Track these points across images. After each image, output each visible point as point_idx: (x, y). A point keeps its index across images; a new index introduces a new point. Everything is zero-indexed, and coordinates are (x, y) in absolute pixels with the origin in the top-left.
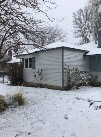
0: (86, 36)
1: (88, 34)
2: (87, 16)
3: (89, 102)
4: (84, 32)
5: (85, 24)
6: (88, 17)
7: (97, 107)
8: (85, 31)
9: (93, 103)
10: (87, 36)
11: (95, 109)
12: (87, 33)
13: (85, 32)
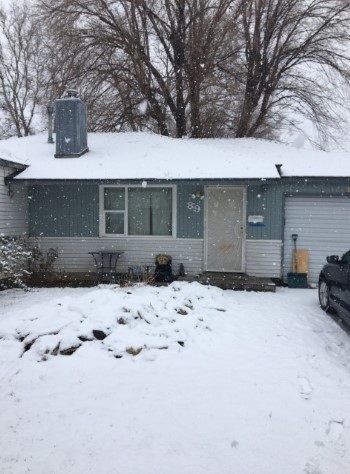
0: (19, 112)
1: (25, 104)
2: (20, 39)
3: (22, 339)
4: (12, 94)
5: (15, 66)
6: (25, 43)
7: (47, 352)
8: (14, 91)
9: (34, 341)
10: (22, 110)
11: (40, 358)
12: (21, 100)
13: (16, 94)
